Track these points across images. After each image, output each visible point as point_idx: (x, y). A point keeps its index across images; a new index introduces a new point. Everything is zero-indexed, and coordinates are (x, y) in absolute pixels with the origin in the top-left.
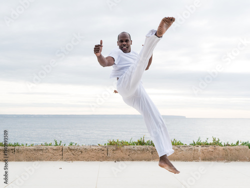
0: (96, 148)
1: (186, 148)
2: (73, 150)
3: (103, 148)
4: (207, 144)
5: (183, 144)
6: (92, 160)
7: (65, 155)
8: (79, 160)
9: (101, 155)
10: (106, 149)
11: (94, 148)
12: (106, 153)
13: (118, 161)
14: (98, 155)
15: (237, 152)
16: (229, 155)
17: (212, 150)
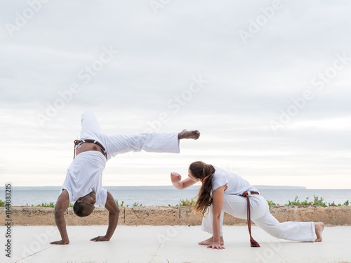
0: (166, 209)
1: (278, 209)
2: (138, 211)
3: (174, 210)
4: (305, 204)
5: (275, 204)
6: (161, 225)
7: (128, 218)
8: (144, 224)
9: (172, 218)
10: (178, 211)
11: (163, 209)
12: (178, 216)
13: (193, 225)
14: (168, 217)
15: (344, 214)
16: (334, 218)
17: (312, 211)
